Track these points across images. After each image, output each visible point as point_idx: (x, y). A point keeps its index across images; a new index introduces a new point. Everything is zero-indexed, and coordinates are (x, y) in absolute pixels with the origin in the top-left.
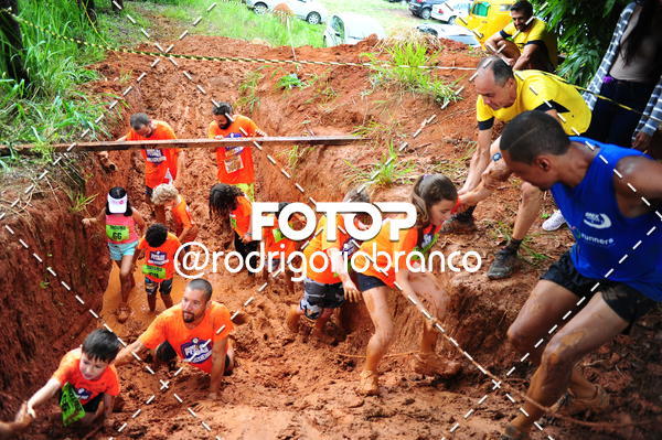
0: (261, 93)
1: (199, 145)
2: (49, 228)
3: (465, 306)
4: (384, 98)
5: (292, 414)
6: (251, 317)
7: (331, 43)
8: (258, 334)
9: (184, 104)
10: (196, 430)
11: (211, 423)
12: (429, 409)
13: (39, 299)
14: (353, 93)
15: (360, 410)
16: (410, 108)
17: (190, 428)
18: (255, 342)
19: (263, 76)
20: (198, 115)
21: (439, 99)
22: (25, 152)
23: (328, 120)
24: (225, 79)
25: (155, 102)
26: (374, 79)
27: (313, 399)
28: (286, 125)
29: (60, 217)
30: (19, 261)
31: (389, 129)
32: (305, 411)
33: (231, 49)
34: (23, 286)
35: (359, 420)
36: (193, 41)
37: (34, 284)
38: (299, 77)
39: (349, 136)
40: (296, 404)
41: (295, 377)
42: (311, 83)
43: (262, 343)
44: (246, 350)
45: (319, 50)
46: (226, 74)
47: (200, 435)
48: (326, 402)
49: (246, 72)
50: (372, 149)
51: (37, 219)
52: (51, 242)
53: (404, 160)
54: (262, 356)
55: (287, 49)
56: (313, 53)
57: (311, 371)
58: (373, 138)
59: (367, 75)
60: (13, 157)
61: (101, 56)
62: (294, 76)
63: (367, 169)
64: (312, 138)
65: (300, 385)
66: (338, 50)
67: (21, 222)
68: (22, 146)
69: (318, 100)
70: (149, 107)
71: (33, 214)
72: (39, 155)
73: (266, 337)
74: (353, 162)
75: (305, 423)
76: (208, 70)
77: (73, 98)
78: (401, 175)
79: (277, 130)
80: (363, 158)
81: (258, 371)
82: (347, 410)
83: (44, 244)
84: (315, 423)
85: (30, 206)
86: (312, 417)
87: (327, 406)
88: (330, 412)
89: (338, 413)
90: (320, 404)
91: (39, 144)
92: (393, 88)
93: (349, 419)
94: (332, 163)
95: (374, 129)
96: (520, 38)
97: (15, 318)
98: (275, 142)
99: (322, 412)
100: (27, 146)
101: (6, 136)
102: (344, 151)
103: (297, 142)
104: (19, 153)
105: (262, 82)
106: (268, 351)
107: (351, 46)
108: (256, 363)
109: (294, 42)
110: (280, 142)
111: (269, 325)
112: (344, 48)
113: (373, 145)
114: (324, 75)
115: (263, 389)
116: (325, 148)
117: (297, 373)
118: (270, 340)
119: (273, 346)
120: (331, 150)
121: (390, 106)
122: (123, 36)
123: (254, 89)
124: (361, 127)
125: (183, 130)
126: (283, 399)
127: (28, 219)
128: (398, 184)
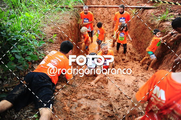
18: (120, 61)
22: (67, 8)
23: (145, 2)
28: (132, 3)
29: (75, 24)
39: (153, 7)
43: (122, 61)
44: (117, 62)
50: (158, 11)
52: (73, 30)
53: (169, 14)
54: (122, 64)
58: (159, 7)
60: (65, 9)
63: (157, 16)
64: (140, 7)
67: (68, 25)
71: (70, 23)
72: (70, 8)
74: (153, 14)
78: (168, 18)
80: (156, 13)
88: (145, 78)
91: (70, 6)
94: (146, 14)
95: (160, 5)
100: (67, 6)
102: (150, 11)
103: (135, 8)
113: (159, 9)
116: (144, 10)
120: (146, 10)
124: (155, 4)
128: (167, 21)
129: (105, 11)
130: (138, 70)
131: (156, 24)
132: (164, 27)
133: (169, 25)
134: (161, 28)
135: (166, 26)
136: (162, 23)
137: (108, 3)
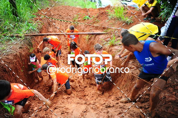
0: (79, 21)
1: (62, 34)
2: (23, 56)
3: (133, 78)
4: (112, 22)
5: (86, 106)
6: (76, 80)
7: (98, 7)
8: (78, 85)
9: (58, 24)
10: (61, 109)
11: (65, 107)
12: (123, 105)
13: (21, 74)
14: (104, 21)
15: (104, 105)
16: (119, 25)
17: (59, 108)
18: (77, 87)
19: (79, 16)
20: (62, 27)
21: (127, 23)
22: (17, 36)
23: (97, 28)
24: (69, 17)
25: (51, 23)
26: (109, 17)
27: (92, 102)
28: (86, 29)
29: (26, 53)
30: (16, 65)
31: (113, 30)
32: (90, 105)
33: (71, 9)
34: (17, 71)
35: (104, 108)
36: (61, 7)
37: (20, 70)
38: (89, 17)
39: (103, 32)
40: (87, 103)
41: (87, 96)
42: (92, 18)
43: (79, 87)
44: (74, 89)
45: (94, 9)
46: (70, 16)
47: (62, 110)
48: (95, 103)
49: (75, 15)
50: (109, 36)
51: (21, 54)
52: (24, 60)
53: (117, 39)
54: (78, 90)
55: (86, 9)
56: (93, 10)
57: (91, 95)
58: (109, 33)
59: (107, 16)
60: (14, 38)
61: (37, 11)
62: (88, 16)
63: (107, 41)
64: (93, 33)
65: (89, 99)
66: (99, 9)
67: (16, 54)
68: (17, 35)
69: (94, 23)
70: (49, 25)
71: (19, 53)
72: (21, 37)
73: (80, 86)
74: (103, 39)
75: (89, 108)
76: (65, 15)
77: (29, 22)
78: (116, 43)
79: (83, 31)
80: (106, 38)
81: (77, 95)
82: (101, 105)
83: (22, 60)
84: (92, 108)
85: (19, 50)
86: (91, 107)
87: (95, 104)
88: (96, 106)
89: (98, 106)
90: (94, 103)
91: (21, 34)
92: (114, 19)
93: (101, 107)
94: (98, 40)
95: (109, 31)
96: (150, 5)
97: (15, 79)
98: (82, 34)
99: (94, 105)
100: (18, 35)
101: (13, 32)
102: (101, 36)
103: (88, 34)
104: (16, 37)
105: (79, 18)
106: (80, 89)
107: (103, 8)
108: (77, 92)
109: (88, 7)
110: (84, 34)
111: (80, 82)
112: (101, 8)
113: (109, 35)
114: (96, 16)
115: (79, 99)
116: (96, 36)
117: (88, 95)
118: (81, 87)
119: (81, 88)
120: (98, 36)
121: (114, 24)
122: (42, 6)
123: (77, 20)
124: (106, 30)
125: (58, 31)
126: (84, 102)
127: (18, 54)
128: (116, 45)
129: (61, 38)
130: (93, 95)
131: (106, 49)
132: (113, 51)
133: (117, 49)
134: (111, 52)
135: (115, 50)
136: (111, 48)
137: (64, 29)
